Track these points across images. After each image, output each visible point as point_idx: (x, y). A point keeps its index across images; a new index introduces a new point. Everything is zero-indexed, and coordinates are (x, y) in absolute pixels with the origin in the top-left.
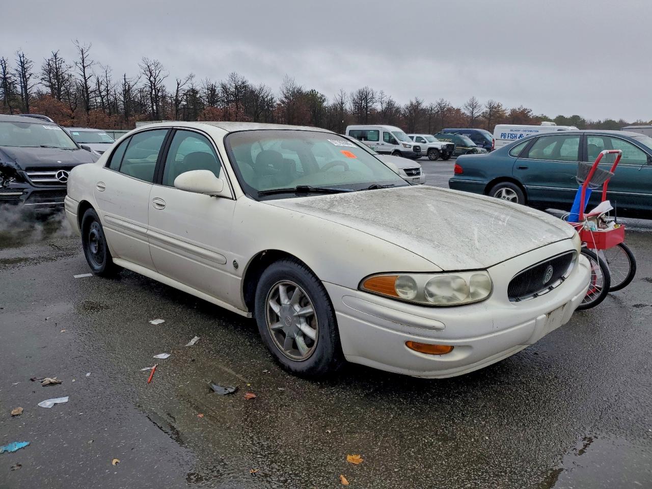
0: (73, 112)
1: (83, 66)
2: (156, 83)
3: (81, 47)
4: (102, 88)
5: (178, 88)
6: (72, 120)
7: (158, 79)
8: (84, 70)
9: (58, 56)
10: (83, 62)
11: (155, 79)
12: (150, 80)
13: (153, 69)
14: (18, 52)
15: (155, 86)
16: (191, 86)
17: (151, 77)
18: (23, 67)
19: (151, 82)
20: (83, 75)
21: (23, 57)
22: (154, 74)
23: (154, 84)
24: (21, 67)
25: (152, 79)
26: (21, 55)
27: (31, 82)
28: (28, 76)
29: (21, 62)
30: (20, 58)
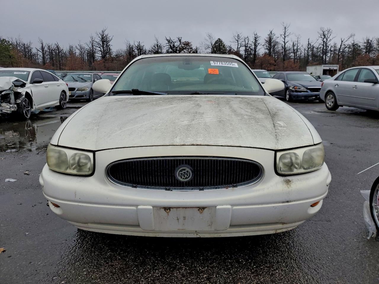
0: (275, 62)
1: (285, 36)
2: (327, 42)
3: (285, 25)
4: (295, 48)
5: (342, 44)
6: (274, 67)
7: (329, 40)
8: (285, 39)
9: (272, 32)
10: (285, 34)
11: (327, 40)
12: (323, 41)
13: (326, 33)
14: (254, 32)
15: (326, 44)
16: (353, 42)
17: (324, 38)
18: (255, 40)
19: (324, 42)
20: (284, 41)
21: (257, 35)
22: (327, 37)
23: (326, 43)
24: (254, 40)
25: (325, 40)
26: (256, 34)
27: (259, 47)
28: (257, 45)
29: (255, 38)
30: (255, 35)
